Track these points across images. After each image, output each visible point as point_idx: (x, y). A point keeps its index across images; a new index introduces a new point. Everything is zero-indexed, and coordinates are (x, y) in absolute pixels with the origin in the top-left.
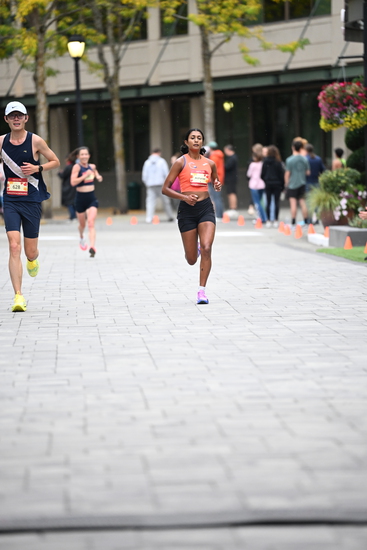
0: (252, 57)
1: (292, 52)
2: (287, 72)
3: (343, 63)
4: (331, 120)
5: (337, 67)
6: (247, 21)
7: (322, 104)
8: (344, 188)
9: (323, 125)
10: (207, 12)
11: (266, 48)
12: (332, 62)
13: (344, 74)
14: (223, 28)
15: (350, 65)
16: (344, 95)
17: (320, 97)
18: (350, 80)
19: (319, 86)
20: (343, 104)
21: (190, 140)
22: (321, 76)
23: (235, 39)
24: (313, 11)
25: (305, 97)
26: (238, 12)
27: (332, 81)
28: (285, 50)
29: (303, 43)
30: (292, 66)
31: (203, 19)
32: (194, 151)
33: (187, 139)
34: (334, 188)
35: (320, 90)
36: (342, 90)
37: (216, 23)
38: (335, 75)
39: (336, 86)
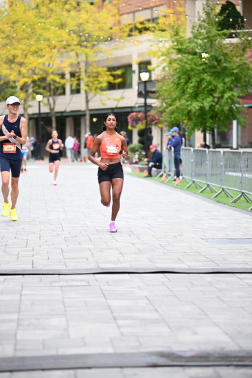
0: (104, 102)
1: (119, 101)
2: (117, 108)
3: (137, 106)
4: (133, 126)
5: (135, 107)
6: (102, 89)
7: (129, 120)
8: (137, 151)
9: (130, 128)
10: (88, 86)
11: (109, 99)
12: (132, 105)
13: (137, 110)
14: (93, 91)
15: (139, 107)
16: (137, 117)
17: (129, 117)
18: (139, 112)
19: (128, 113)
20: (137, 120)
21: (107, 121)
22: (129, 110)
23: (98, 96)
24: (126, 86)
25: (123, 118)
26: (99, 86)
27: (132, 112)
28: (116, 100)
29: (123, 98)
30: (119, 106)
31: (86, 88)
32: (111, 129)
33: (105, 121)
34: (134, 150)
35: (128, 115)
36: (136, 115)
37: (91, 90)
38: (134, 110)
39: (134, 114)
